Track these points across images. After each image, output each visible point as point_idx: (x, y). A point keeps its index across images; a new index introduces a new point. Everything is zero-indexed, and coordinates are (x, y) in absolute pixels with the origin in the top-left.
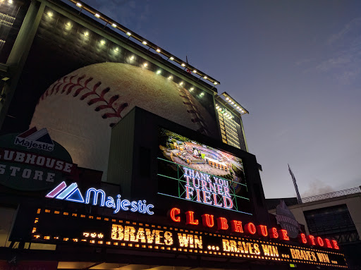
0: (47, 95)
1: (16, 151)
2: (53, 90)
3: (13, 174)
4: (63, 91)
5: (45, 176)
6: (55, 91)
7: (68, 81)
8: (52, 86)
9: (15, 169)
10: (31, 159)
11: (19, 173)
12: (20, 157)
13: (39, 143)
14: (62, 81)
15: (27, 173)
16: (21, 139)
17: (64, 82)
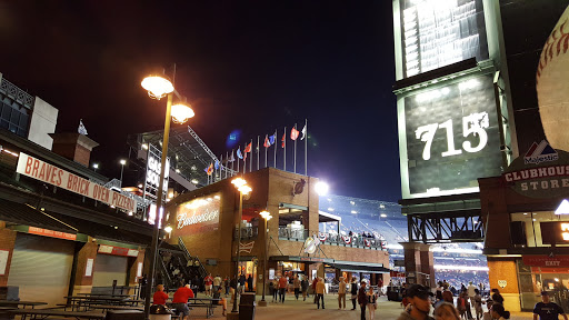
0: (542, 68)
1: (528, 169)
2: (546, 58)
3: (535, 188)
4: (559, 51)
5: (560, 183)
6: (549, 58)
7: (558, 35)
8: (543, 55)
9: (534, 184)
10: (543, 172)
11: (539, 186)
12: (534, 173)
13: (543, 156)
14: (551, 40)
15: (545, 185)
16: (528, 158)
17: (555, 39)
